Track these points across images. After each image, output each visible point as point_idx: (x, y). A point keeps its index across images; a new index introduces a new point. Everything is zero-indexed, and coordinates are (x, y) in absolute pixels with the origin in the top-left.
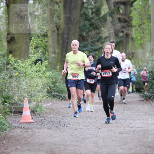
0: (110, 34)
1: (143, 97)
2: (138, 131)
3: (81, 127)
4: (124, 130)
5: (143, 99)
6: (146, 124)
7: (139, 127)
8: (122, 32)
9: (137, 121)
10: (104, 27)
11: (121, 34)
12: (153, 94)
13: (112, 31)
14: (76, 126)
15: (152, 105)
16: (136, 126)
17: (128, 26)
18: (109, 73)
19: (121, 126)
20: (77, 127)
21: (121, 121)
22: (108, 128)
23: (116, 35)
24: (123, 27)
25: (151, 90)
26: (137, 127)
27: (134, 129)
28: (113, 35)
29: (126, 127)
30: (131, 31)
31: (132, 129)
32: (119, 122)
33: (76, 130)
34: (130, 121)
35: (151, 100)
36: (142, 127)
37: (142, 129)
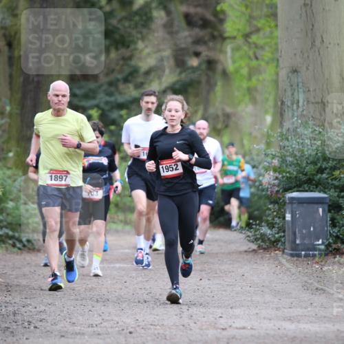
0: (162, 60)
1: (256, 240)
2: (240, 340)
3: (77, 329)
4: (202, 335)
5: (254, 247)
6: (264, 318)
7: (244, 328)
8: (197, 54)
9: (237, 311)
10: (143, 39)
11: (194, 62)
12: (284, 232)
13: (167, 53)
14: (62, 325)
15: (280, 264)
16: (234, 325)
17: (213, 37)
18: (174, 168)
19: (192, 325)
20: (65, 329)
21: (193, 310)
22: (156, 332)
23: (180, 63)
24: (198, 41)
25: (277, 220)
26: (237, 328)
27: (230, 332)
28: (169, 64)
29: (207, 329)
30: (222, 51)
31: (225, 333)
32: (186, 314)
34: (219, 311)
35: (278, 249)
36: (252, 329)
37: (253, 332)
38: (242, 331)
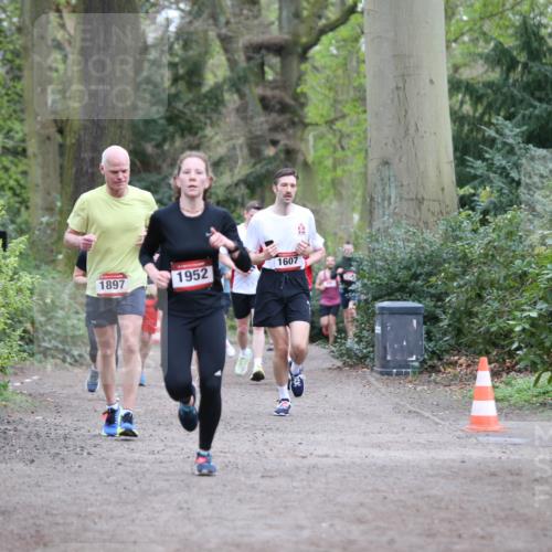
0: (234, 148)
1: (341, 355)
2: (322, 469)
3: (136, 456)
4: (278, 464)
5: (339, 364)
6: (350, 445)
7: (327, 456)
8: (274, 143)
9: (319, 437)
10: (212, 125)
11: (270, 151)
12: (373, 346)
13: (241, 141)
14: (119, 451)
15: (369, 383)
16: (315, 453)
17: (293, 124)
19: (268, 452)
20: (123, 456)
21: (269, 435)
22: (226, 460)
23: (255, 152)
24: (275, 128)
25: (365, 333)
26: (319, 456)
27: (311, 461)
28: (242, 154)
29: (285, 457)
30: (302, 139)
31: (305, 461)
32: (261, 439)
33: (120, 464)
34: (300, 436)
35: (367, 367)
36: (336, 457)
37: (336, 460)
38: (324, 459)
